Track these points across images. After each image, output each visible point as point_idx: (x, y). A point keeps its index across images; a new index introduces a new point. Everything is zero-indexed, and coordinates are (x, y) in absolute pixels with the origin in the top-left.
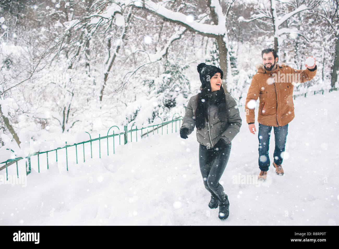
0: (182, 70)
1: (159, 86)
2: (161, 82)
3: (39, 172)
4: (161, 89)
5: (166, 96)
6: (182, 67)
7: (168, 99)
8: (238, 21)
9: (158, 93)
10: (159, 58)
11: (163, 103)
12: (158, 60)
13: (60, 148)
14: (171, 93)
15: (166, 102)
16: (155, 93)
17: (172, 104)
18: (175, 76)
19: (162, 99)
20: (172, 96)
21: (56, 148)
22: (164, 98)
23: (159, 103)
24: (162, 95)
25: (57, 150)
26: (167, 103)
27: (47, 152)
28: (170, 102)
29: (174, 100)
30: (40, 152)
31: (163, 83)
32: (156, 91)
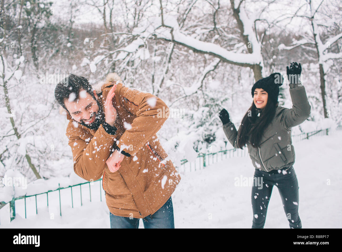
0: (222, 102)
1: (198, 120)
2: (200, 116)
3: (26, 218)
4: (200, 123)
5: (205, 131)
6: (222, 99)
7: (207, 133)
8: (278, 50)
9: (198, 127)
10: (195, 92)
11: (203, 137)
12: (193, 94)
13: (51, 191)
14: (211, 127)
15: (205, 137)
16: (194, 128)
17: (212, 138)
18: (215, 109)
19: (201, 134)
20: (211, 130)
21: (47, 191)
22: (203, 133)
23: (198, 138)
24: (201, 129)
25: (48, 193)
26: (207, 137)
27: (36, 195)
28: (209, 136)
29: (214, 135)
30: (27, 195)
31: (202, 116)
32: (196, 125)
